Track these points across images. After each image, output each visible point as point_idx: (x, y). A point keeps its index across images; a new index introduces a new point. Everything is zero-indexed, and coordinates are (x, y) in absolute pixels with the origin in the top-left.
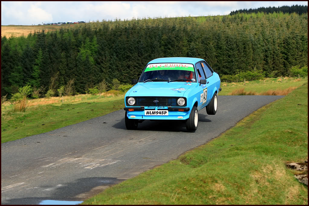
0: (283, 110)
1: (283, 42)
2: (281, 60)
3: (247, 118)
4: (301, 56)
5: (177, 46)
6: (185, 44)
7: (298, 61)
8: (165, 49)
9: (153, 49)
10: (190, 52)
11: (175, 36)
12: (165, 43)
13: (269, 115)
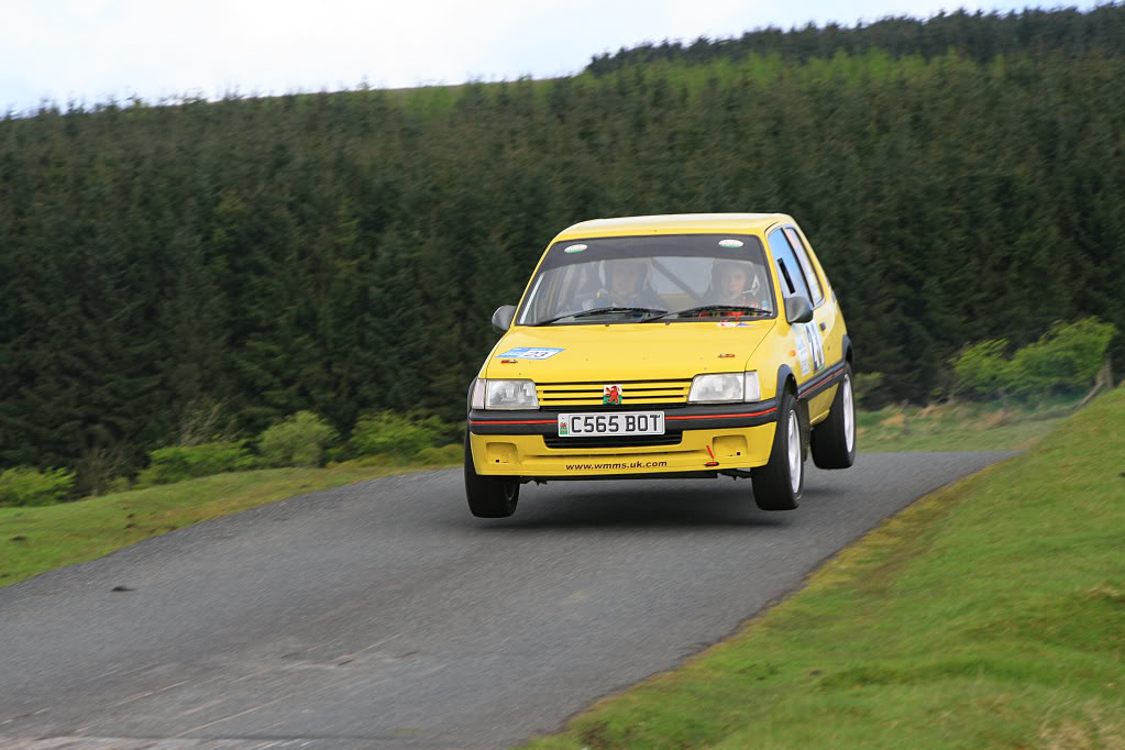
0: (1051, 501)
1: (896, 219)
2: (886, 318)
3: (858, 552)
4: (1001, 294)
5: (303, 254)
6: (345, 239)
7: (980, 322)
8: (236, 270)
9: (169, 273)
10: (379, 286)
11: (292, 195)
12: (232, 239)
13: (977, 528)
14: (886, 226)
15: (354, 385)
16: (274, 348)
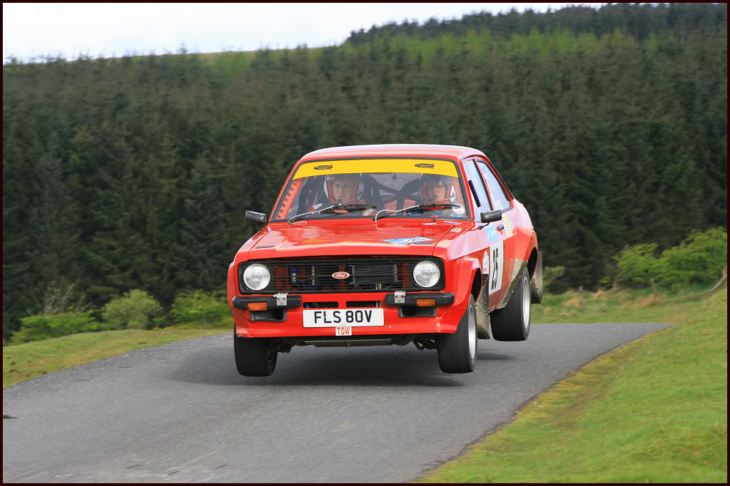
0: (695, 360)
1: (575, 153)
2: (567, 227)
3: (552, 396)
4: (652, 210)
5: (136, 174)
6: (168, 164)
7: (636, 231)
8: (86, 185)
9: (37, 187)
10: (193, 198)
11: (128, 130)
12: (84, 162)
13: (641, 379)
14: (567, 158)
15: (173, 271)
16: (114, 243)
